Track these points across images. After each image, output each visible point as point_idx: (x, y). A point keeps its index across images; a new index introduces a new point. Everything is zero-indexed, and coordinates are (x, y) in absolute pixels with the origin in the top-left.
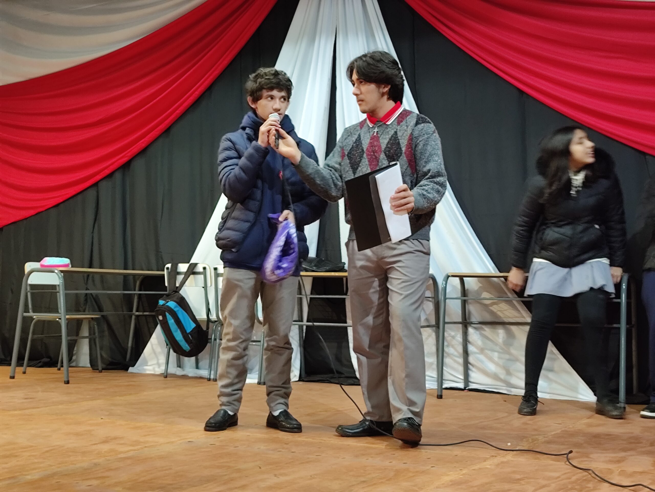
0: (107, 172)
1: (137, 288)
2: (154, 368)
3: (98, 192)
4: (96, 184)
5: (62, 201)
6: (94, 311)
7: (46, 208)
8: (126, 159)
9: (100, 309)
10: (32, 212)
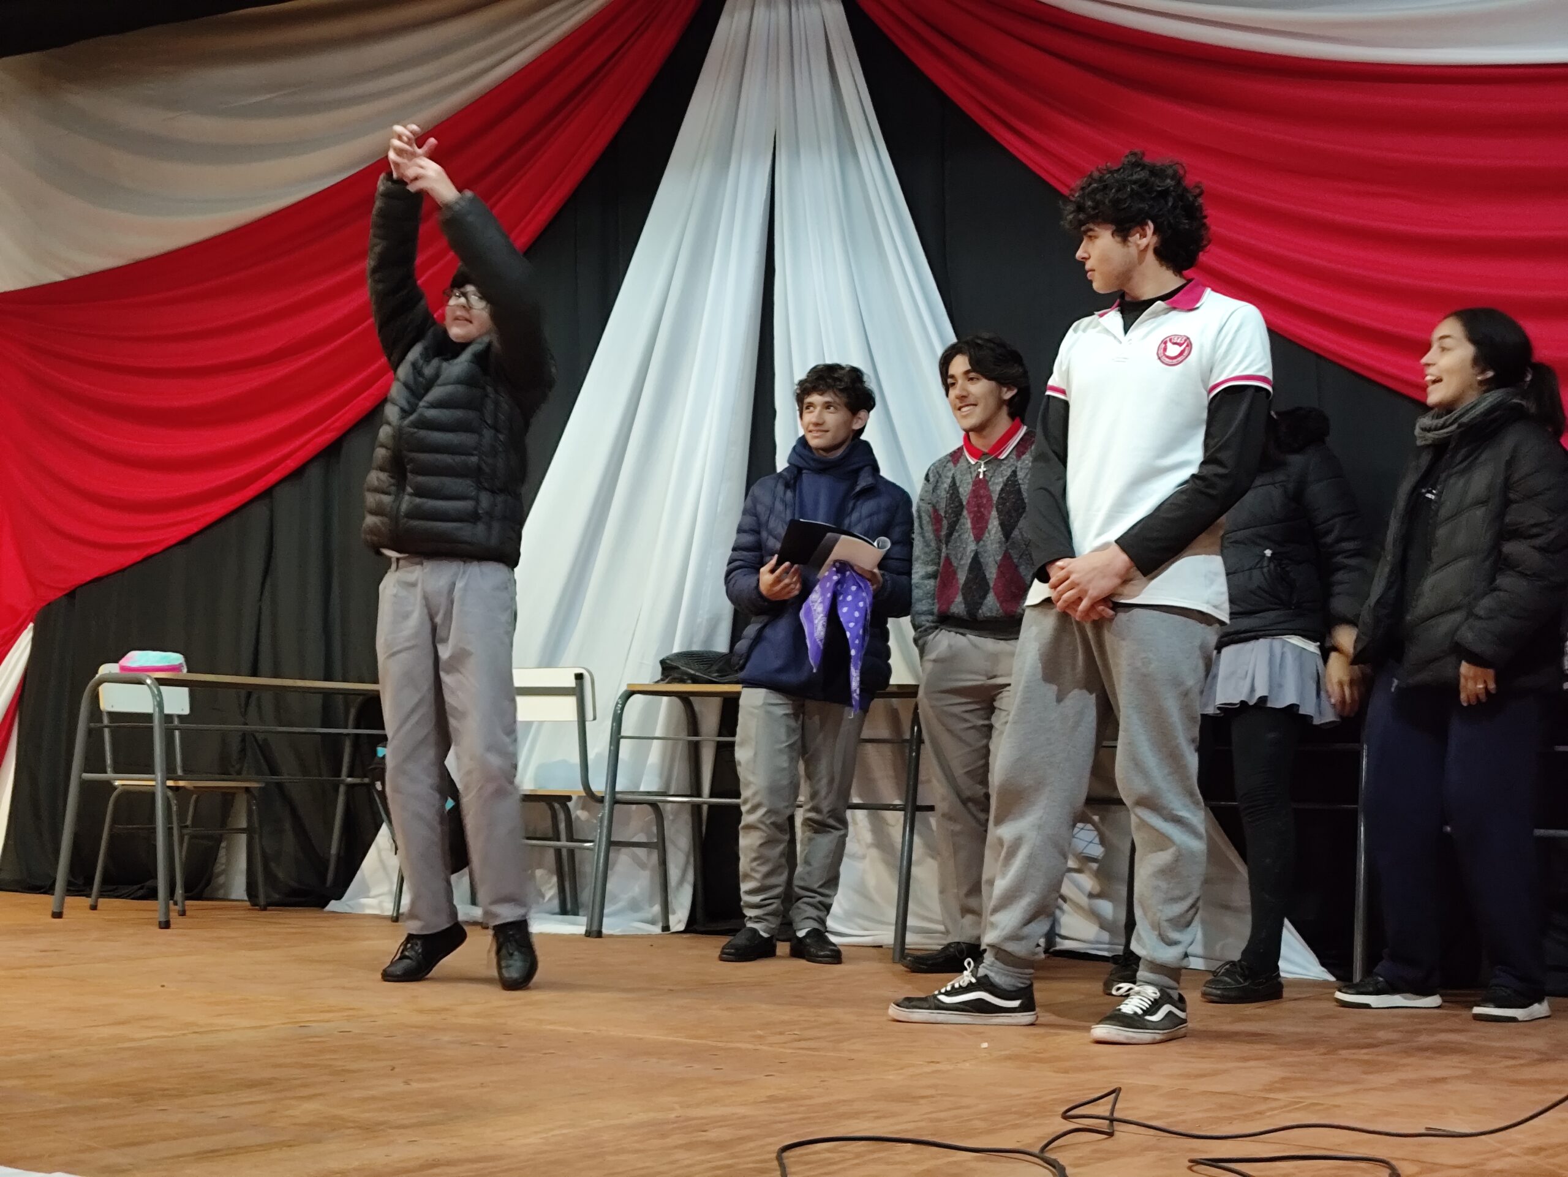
0: (292, 464)
1: (351, 722)
2: (381, 903)
3: (272, 511)
4: (267, 493)
5: (196, 530)
6: (259, 772)
7: (164, 545)
8: (329, 437)
9: (274, 771)
10: (136, 556)
